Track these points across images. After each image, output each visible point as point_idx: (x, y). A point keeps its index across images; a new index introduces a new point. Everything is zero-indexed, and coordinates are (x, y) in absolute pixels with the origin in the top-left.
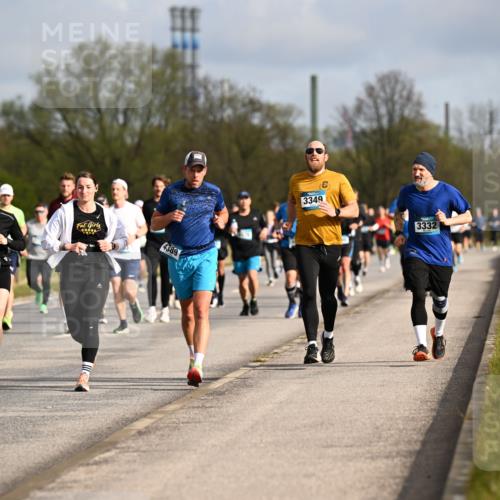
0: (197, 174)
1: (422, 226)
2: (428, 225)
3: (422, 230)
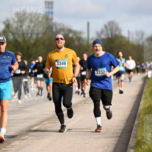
0: (2, 46)
1: (99, 72)
2: (101, 72)
3: (98, 75)
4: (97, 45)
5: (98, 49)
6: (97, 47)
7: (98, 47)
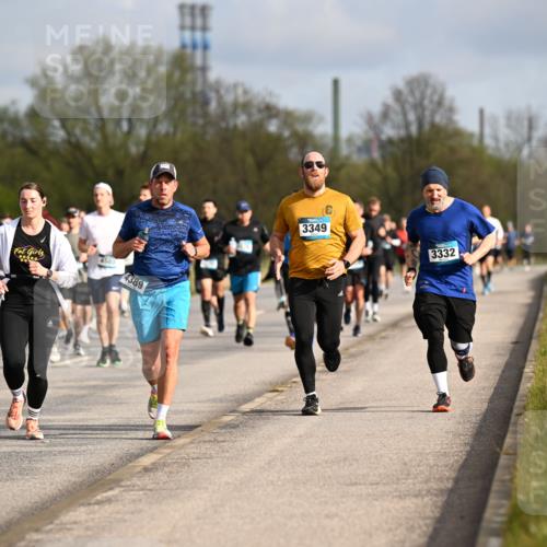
0: (165, 186)
1: (438, 254)
2: (444, 253)
3: (437, 260)
4: (432, 186)
5: (436, 196)
6: (431, 191)
7: (436, 193)
